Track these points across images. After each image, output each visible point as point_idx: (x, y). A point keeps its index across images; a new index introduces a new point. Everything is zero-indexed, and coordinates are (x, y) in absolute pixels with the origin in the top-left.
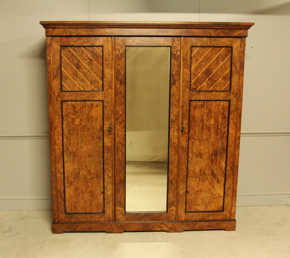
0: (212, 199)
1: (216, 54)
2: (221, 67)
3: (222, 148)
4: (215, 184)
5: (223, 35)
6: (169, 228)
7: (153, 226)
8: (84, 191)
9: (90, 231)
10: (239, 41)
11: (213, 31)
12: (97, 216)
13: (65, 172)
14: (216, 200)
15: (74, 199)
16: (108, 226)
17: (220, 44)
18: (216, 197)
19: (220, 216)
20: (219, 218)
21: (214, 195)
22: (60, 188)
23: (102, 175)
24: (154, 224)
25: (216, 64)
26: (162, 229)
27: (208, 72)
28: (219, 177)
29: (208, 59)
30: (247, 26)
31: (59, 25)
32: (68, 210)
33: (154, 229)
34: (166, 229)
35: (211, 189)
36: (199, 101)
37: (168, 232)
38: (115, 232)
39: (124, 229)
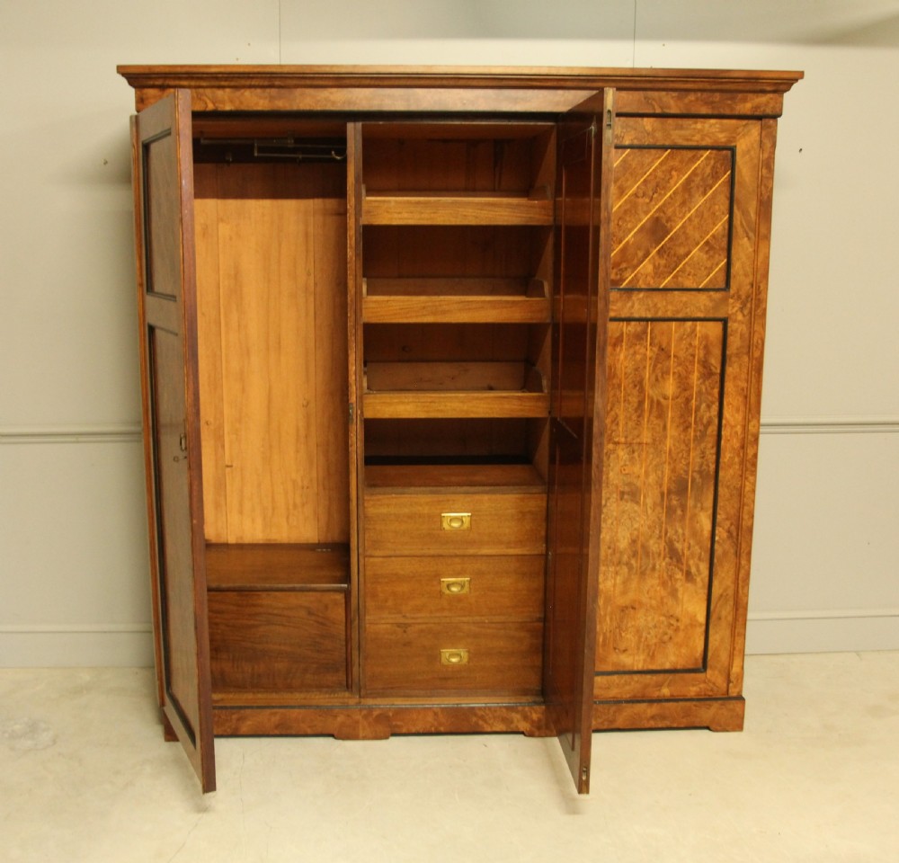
0: (670, 632)
1: (681, 172)
2: (699, 214)
3: (700, 472)
4: (678, 585)
5: (704, 111)
6: (532, 722)
7: (482, 718)
9: (283, 733)
10: (754, 129)
11: (673, 97)
14: (681, 634)
16: (341, 719)
17: (696, 140)
18: (682, 627)
19: (693, 685)
20: (693, 691)
21: (678, 620)
24: (487, 711)
25: (683, 203)
26: (513, 727)
27: (657, 229)
28: (691, 562)
29: (659, 186)
30: (782, 83)
31: (180, 79)
33: (485, 726)
34: (523, 726)
35: (665, 600)
36: (629, 320)
37: (531, 735)
38: (361, 735)
39: (389, 727)
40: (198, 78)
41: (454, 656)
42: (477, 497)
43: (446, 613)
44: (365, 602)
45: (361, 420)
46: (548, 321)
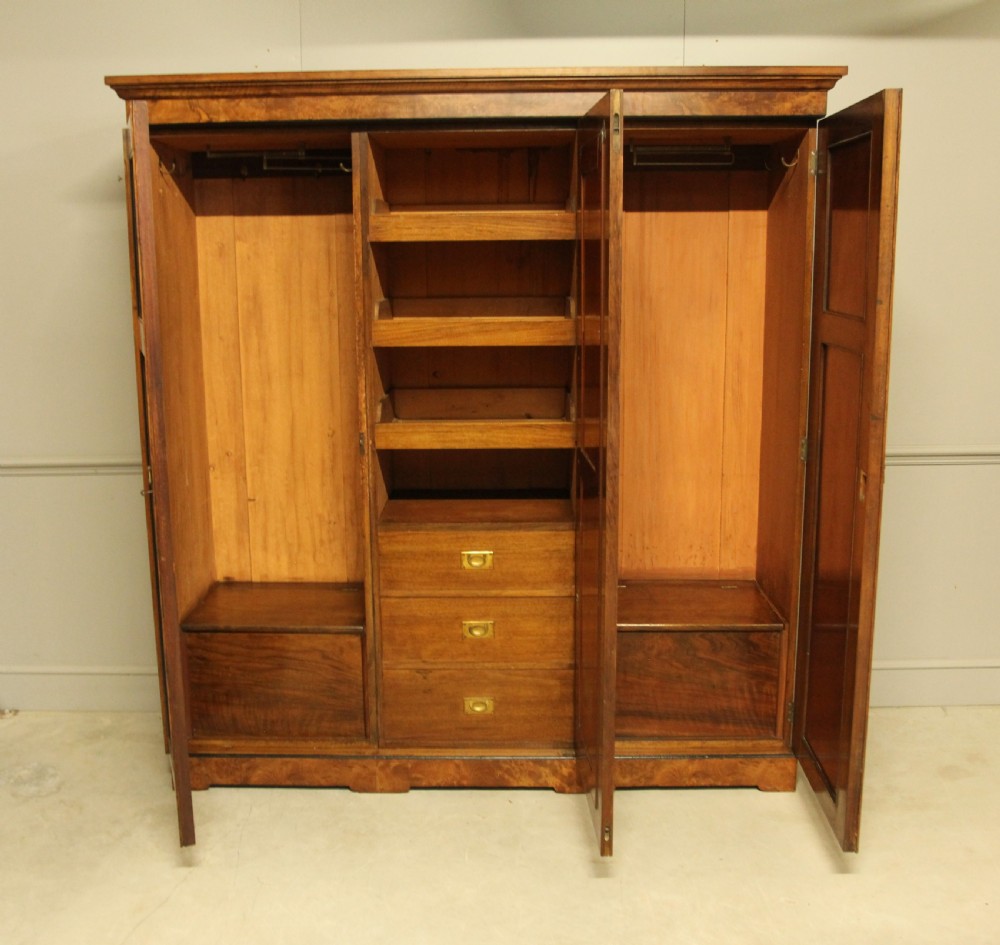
5: (739, 112)
6: (562, 777)
7: (508, 771)
9: (297, 783)
11: (703, 98)
16: (357, 769)
24: (513, 765)
26: (541, 782)
30: (825, 80)
31: (171, 89)
33: (511, 780)
34: (553, 781)
37: (561, 791)
38: (379, 786)
39: (410, 780)
40: (192, 89)
41: (478, 706)
42: (500, 534)
43: (469, 659)
44: (382, 646)
45: (373, 451)
46: (572, 344)
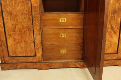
0: (110, 45)
3: (118, 8)
4: (113, 35)
7: (70, 65)
8: (20, 41)
12: (31, 58)
13: (6, 27)
14: (113, 46)
15: (14, 46)
16: (39, 65)
18: (113, 44)
19: (115, 57)
20: (115, 58)
21: (112, 43)
22: (3, 39)
23: (32, 29)
26: (76, 66)
28: (116, 29)
32: (11, 54)
34: (79, 66)
35: (110, 38)
37: (80, 68)
38: (43, 69)
41: (63, 51)
43: (61, 42)
44: (43, 40)
